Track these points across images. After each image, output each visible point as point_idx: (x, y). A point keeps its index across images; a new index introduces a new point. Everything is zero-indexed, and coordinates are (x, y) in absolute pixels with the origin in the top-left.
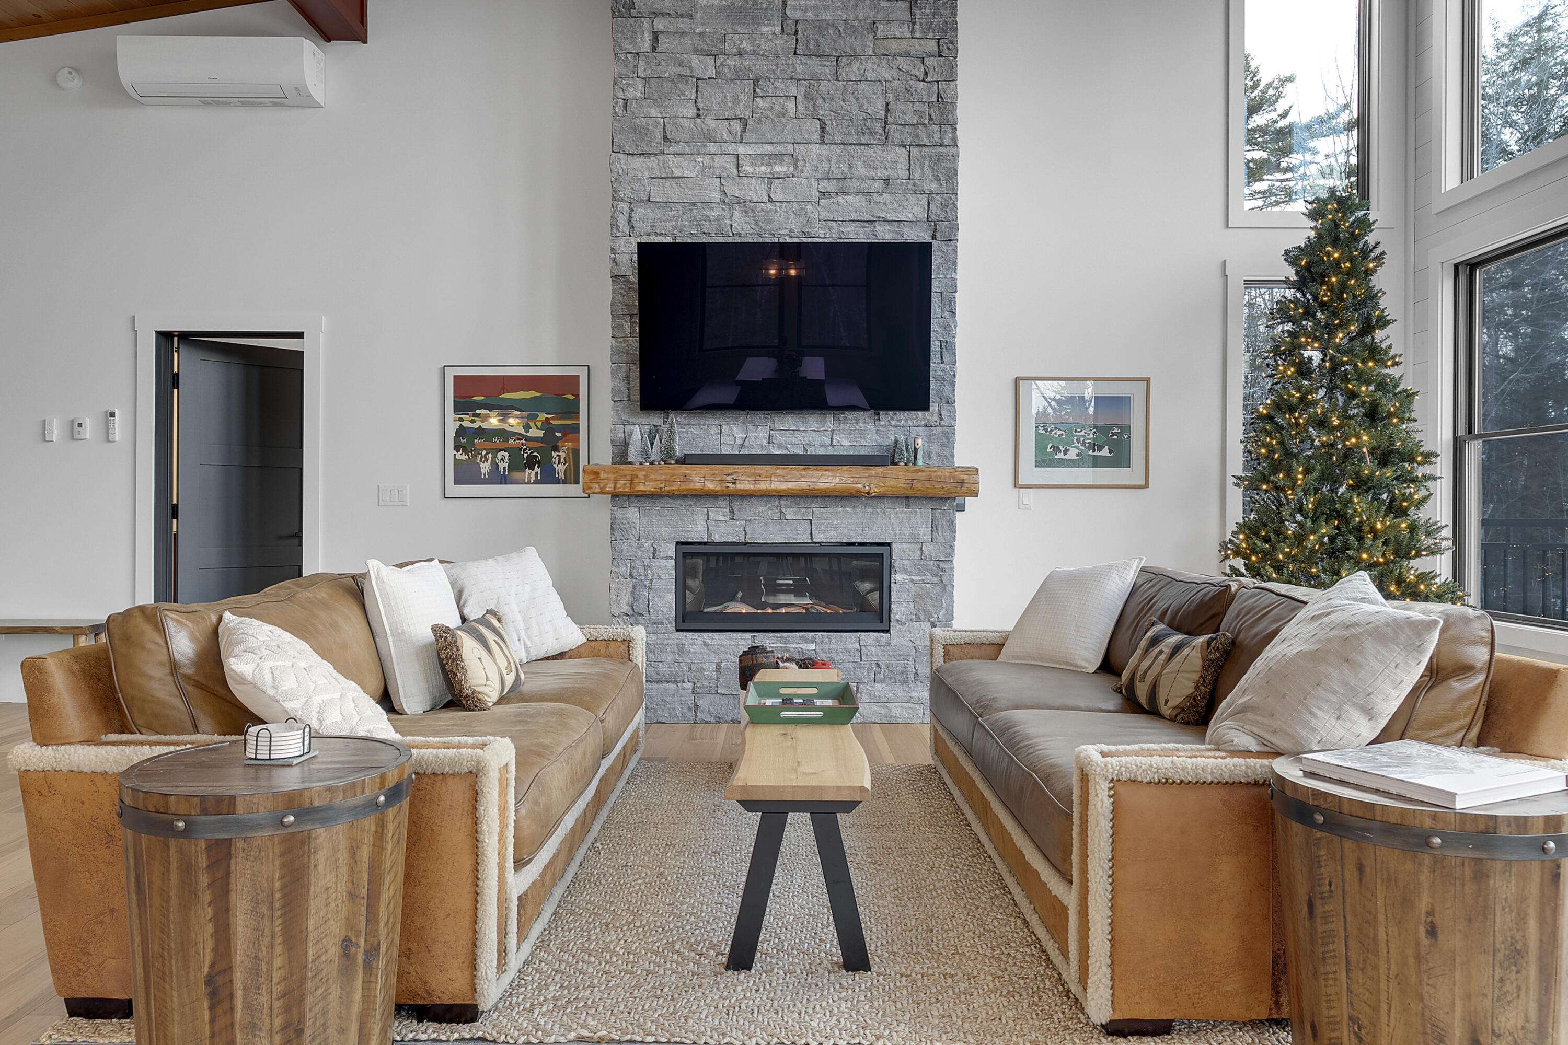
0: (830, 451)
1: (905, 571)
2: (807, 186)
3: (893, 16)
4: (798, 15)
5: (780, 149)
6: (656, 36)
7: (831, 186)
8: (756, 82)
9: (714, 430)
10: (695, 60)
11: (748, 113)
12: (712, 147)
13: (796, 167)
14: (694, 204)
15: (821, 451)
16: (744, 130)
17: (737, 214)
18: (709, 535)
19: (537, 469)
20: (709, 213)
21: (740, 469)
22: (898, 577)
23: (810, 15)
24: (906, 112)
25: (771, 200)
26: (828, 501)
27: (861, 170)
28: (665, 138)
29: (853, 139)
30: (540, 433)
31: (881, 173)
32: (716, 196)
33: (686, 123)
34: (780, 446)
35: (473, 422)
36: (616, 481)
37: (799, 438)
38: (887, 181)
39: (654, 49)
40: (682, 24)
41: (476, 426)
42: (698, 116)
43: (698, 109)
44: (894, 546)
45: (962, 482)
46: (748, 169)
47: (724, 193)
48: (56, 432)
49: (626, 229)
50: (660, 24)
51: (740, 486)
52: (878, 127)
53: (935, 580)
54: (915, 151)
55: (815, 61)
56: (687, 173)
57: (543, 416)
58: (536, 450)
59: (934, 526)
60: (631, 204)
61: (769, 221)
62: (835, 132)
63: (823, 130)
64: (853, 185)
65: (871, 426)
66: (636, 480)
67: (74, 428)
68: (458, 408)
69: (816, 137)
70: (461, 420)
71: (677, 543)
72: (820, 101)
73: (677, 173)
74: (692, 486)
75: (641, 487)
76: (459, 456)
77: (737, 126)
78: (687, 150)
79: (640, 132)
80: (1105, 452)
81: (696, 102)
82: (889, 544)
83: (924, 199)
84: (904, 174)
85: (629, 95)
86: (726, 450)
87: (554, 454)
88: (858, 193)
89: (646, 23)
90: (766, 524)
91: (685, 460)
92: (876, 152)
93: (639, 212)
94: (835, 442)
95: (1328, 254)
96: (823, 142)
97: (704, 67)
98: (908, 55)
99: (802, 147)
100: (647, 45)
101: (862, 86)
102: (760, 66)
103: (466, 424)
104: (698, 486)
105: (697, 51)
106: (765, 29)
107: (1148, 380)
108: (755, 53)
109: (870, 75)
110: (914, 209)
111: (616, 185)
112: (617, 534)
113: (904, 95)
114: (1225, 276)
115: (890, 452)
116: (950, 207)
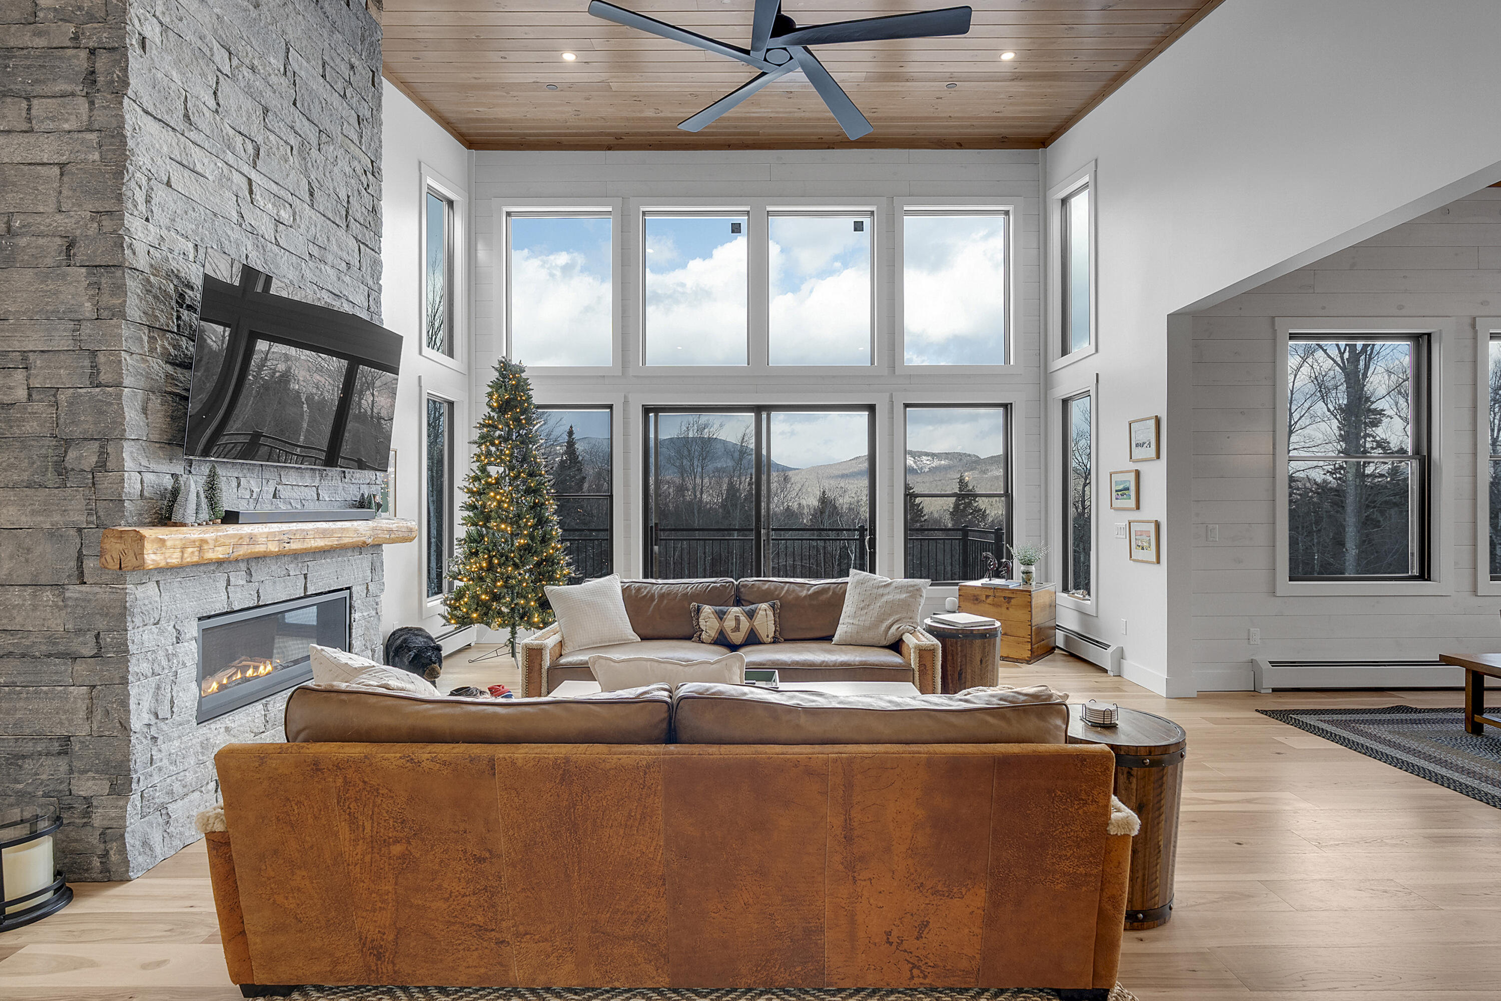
1: (360, 610)
3: (349, 120)
4: (296, 67)
5: (282, 193)
7: (315, 251)
8: (265, 110)
9: (235, 483)
10: (214, 44)
11: (259, 140)
12: (230, 157)
13: (294, 219)
14: (215, 215)
16: (257, 156)
17: (250, 245)
20: (229, 232)
22: (355, 615)
23: (303, 74)
24: (357, 210)
25: (277, 243)
27: (334, 246)
28: (187, 116)
29: (330, 215)
31: (345, 256)
32: (234, 215)
33: (206, 113)
34: (286, 501)
38: (348, 264)
42: (217, 111)
43: (218, 104)
44: (353, 589)
45: (411, 532)
46: (258, 199)
47: (241, 215)
52: (343, 213)
53: (372, 613)
54: (361, 246)
55: (307, 123)
56: (207, 173)
59: (373, 569)
60: (149, 179)
61: (279, 266)
62: (319, 201)
63: (312, 194)
65: (338, 483)
66: (205, 547)
69: (307, 198)
71: (200, 619)
72: (310, 164)
73: (199, 168)
77: (251, 148)
78: (208, 146)
79: (159, 91)
81: (215, 93)
82: (349, 588)
83: (365, 290)
84: (357, 264)
85: (147, 33)
88: (333, 267)
90: (275, 583)
92: (343, 236)
93: (160, 194)
94: (321, 498)
95: (521, 397)
96: (311, 206)
97: (224, 59)
98: (359, 162)
99: (298, 201)
101: (335, 169)
102: (269, 96)
105: (214, 33)
108: (265, 79)
109: (340, 164)
111: (131, 143)
112: (138, 621)
113: (356, 193)
114: (420, 386)
115: (354, 506)
116: (378, 302)
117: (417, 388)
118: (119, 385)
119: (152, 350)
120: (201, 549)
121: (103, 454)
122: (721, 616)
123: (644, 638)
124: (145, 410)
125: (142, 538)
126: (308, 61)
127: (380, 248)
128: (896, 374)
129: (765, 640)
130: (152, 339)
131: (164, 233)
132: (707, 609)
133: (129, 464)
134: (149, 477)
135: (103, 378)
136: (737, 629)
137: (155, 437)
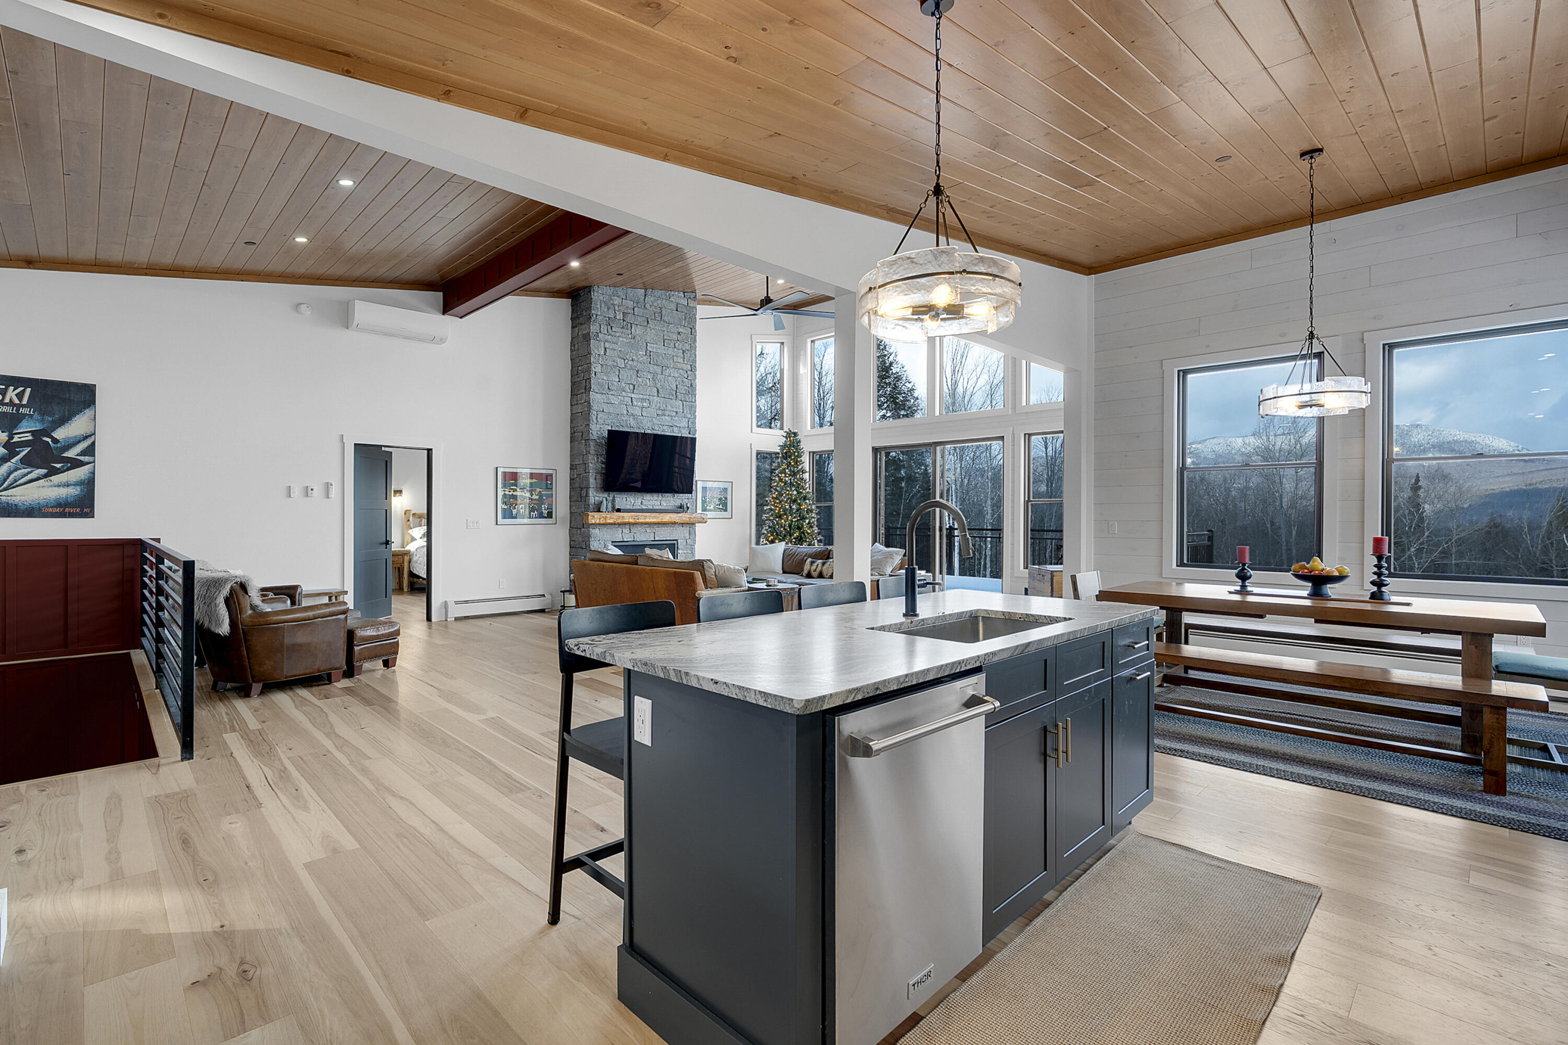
0: (660, 507)
1: (682, 549)
2: (652, 411)
3: (678, 355)
4: (651, 350)
5: (645, 397)
6: (605, 349)
7: (660, 412)
8: (638, 371)
9: (625, 499)
10: (618, 360)
11: (635, 383)
12: (624, 394)
13: (650, 404)
15: (657, 508)
16: (634, 389)
17: (631, 420)
18: (623, 539)
19: (536, 512)
20: (624, 420)
21: (640, 514)
22: (680, 551)
23: (654, 350)
24: (682, 389)
25: (642, 415)
26: (660, 525)
27: (669, 408)
28: (609, 388)
29: (667, 396)
30: (537, 497)
31: (675, 410)
32: (625, 412)
33: (615, 383)
34: (645, 506)
35: (510, 492)
36: (600, 519)
37: (651, 503)
38: (676, 412)
39: (605, 354)
40: (615, 346)
41: (510, 493)
42: (619, 381)
44: (679, 541)
45: (703, 519)
46: (635, 403)
47: (628, 411)
48: (297, 492)
49: (595, 421)
50: (607, 345)
51: (640, 521)
52: (674, 393)
53: (690, 552)
54: (684, 403)
55: (655, 367)
56: (616, 402)
57: (538, 490)
58: (535, 504)
59: (690, 534)
60: (597, 412)
61: (642, 423)
62: (662, 394)
63: (658, 392)
64: (667, 413)
65: (672, 498)
66: (613, 519)
67: (307, 491)
68: (504, 486)
69: (656, 394)
70: (505, 491)
71: (613, 542)
72: (657, 382)
73: (613, 402)
74: (625, 521)
75: (609, 521)
76: (503, 507)
77: (632, 387)
78: (616, 394)
79: (601, 384)
80: (721, 507)
82: (677, 540)
83: (687, 419)
84: (682, 411)
85: (596, 370)
86: (628, 507)
87: (543, 506)
88: (668, 416)
89: (602, 343)
90: (641, 534)
91: (619, 510)
92: (673, 402)
93: (600, 415)
94: (662, 504)
96: (658, 396)
97: (621, 363)
98: (683, 370)
99: (652, 397)
100: (602, 353)
101: (670, 378)
102: (640, 367)
103: (507, 493)
104: (627, 521)
105: (619, 357)
106: (640, 353)
107: (732, 482)
108: (637, 361)
109: (672, 375)
110: (684, 423)
111: (592, 404)
112: (593, 539)
113: (681, 383)
114: (751, 449)
115: (678, 508)
116: (694, 423)
117: (750, 450)
118: (589, 473)
119: (598, 461)
120: (605, 519)
121: (587, 492)
122: (812, 563)
123: (784, 572)
124: (595, 479)
125: (588, 515)
126: (657, 344)
127: (695, 400)
128: (1017, 412)
129: (826, 576)
130: (598, 458)
131: (601, 426)
132: (810, 560)
133: (591, 495)
134: (597, 498)
135: (587, 471)
136: (815, 570)
137: (599, 486)
